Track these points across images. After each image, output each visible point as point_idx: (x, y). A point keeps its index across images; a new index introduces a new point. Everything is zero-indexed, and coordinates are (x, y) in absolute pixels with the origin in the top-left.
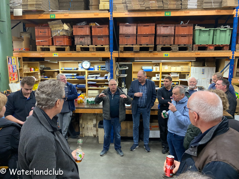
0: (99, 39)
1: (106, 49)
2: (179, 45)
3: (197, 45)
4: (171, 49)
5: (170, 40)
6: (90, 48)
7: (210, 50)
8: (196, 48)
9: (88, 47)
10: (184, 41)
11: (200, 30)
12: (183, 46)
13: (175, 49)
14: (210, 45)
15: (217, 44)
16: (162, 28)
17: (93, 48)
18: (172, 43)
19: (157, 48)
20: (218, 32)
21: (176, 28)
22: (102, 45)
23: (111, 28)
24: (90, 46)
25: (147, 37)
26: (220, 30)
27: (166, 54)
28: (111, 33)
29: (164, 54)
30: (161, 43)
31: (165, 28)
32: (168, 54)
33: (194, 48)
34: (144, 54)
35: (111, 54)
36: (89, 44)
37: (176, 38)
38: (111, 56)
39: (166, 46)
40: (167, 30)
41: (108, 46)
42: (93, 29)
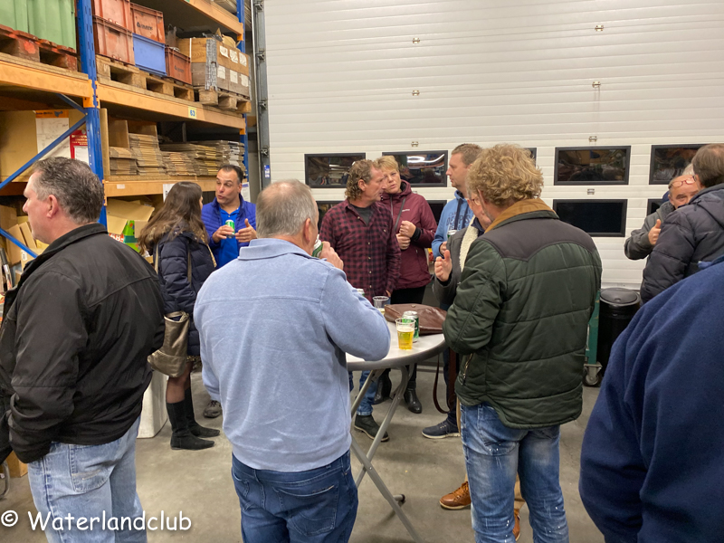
14: (23, 36)
15: (45, 37)
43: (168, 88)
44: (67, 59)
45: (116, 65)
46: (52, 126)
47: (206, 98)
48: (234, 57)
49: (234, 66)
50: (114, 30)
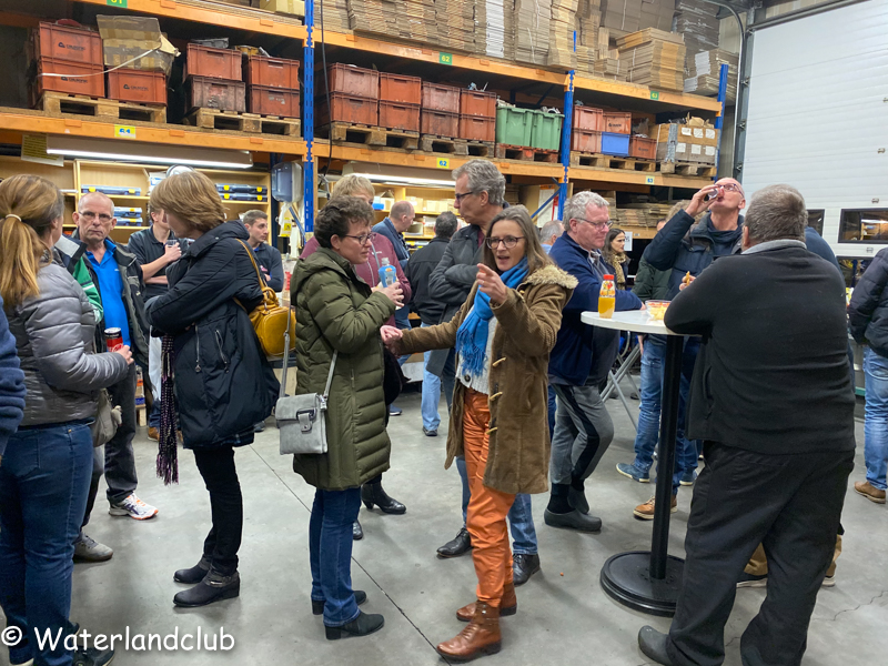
0: (272, 97)
1: (294, 131)
2: (469, 141)
3: (505, 146)
4: (454, 150)
5: (451, 126)
6: (247, 121)
7: (527, 159)
8: (501, 151)
9: (239, 116)
10: (478, 132)
11: (509, 110)
12: (476, 144)
13: (461, 150)
14: (526, 149)
15: (539, 147)
16: (433, 92)
17: (256, 123)
18: (455, 134)
19: (424, 142)
20: (541, 118)
21: (464, 96)
22: (281, 118)
23: (309, 71)
24: (246, 116)
25: (402, 111)
26: (544, 117)
27: (443, 160)
28: (309, 84)
29: (439, 160)
30: (431, 131)
31: (440, 93)
32: (447, 160)
33: (498, 151)
34: (394, 154)
35: (309, 146)
36: (240, 110)
37: (463, 122)
38: (309, 153)
39: (443, 140)
40: (445, 100)
41: (297, 122)
42: (254, 66)
43: (630, 164)
44: (551, 157)
45: (584, 155)
46: (546, 194)
47: (666, 168)
48: (698, 133)
49: (697, 141)
50: (588, 134)
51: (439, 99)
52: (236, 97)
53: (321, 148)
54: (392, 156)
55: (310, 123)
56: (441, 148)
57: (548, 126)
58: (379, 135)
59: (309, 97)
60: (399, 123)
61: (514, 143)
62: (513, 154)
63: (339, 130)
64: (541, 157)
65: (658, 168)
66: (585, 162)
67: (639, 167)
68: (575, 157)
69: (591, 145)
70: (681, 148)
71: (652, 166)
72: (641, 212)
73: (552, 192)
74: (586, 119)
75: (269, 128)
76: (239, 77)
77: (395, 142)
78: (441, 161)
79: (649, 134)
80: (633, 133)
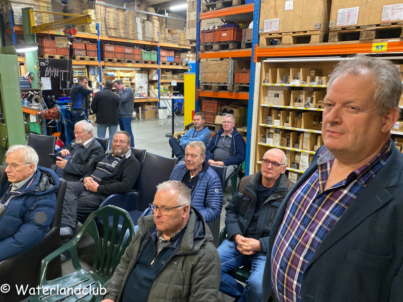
0: (91, 52)
1: (96, 60)
2: (135, 60)
3: (144, 60)
4: (132, 62)
5: (131, 56)
7: (149, 63)
8: (143, 62)
10: (137, 58)
11: (145, 52)
12: (137, 60)
13: (134, 62)
14: (149, 61)
15: (152, 61)
17: (88, 58)
18: (132, 58)
19: (125, 61)
21: (134, 49)
22: (94, 57)
23: (99, 46)
24: (86, 57)
25: (120, 54)
26: (153, 53)
28: (99, 49)
30: (127, 58)
35: (100, 63)
36: (85, 55)
37: (134, 56)
38: (100, 65)
39: (130, 60)
41: (97, 58)
42: (87, 46)
43: (175, 64)
44: (155, 63)
45: (163, 62)
46: (155, 72)
47: (183, 64)
48: (191, 56)
49: (191, 58)
50: (164, 57)
51: (128, 50)
52: (84, 53)
53: (102, 63)
54: (118, 64)
55: (100, 58)
56: (129, 62)
57: (154, 55)
58: (115, 60)
59: (99, 52)
60: (119, 57)
61: (146, 60)
62: (146, 62)
63: (107, 59)
64: (153, 63)
65: (182, 64)
66: (163, 64)
67: (177, 64)
68: (161, 63)
69: (165, 59)
70: (187, 59)
71: (180, 64)
72: (178, 76)
73: (156, 71)
74: (163, 53)
75: (91, 59)
76: (84, 48)
77: (119, 61)
78: (130, 65)
79: (179, 56)
80: (175, 56)
